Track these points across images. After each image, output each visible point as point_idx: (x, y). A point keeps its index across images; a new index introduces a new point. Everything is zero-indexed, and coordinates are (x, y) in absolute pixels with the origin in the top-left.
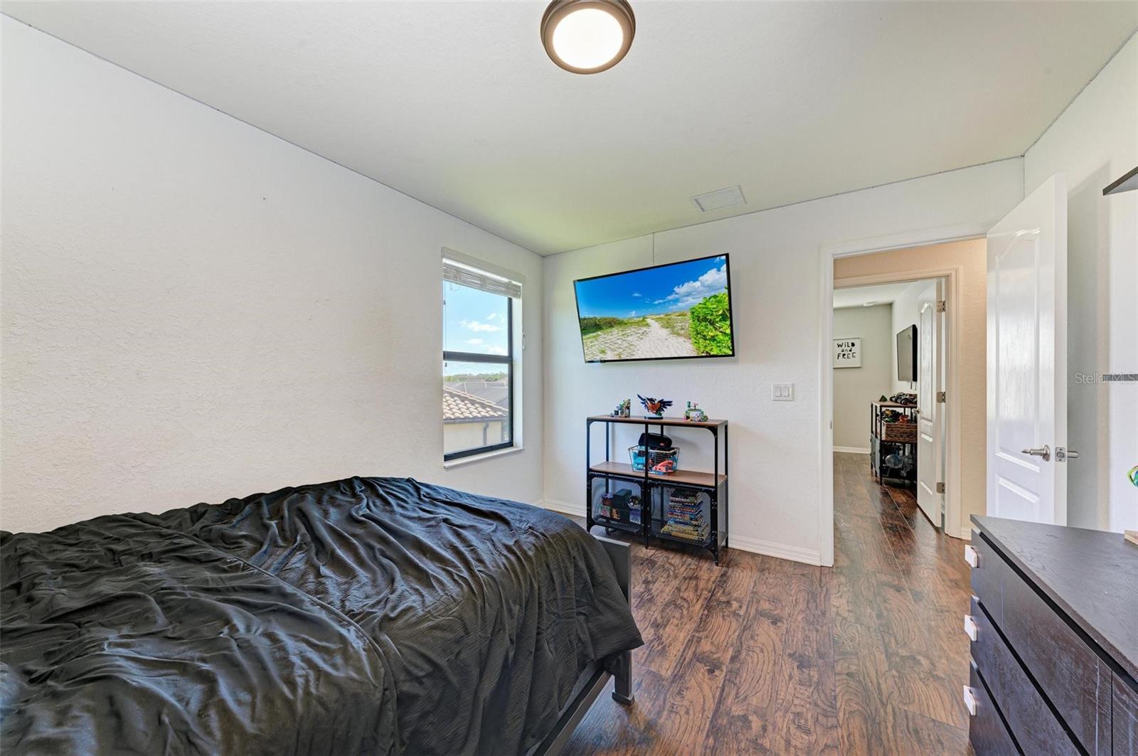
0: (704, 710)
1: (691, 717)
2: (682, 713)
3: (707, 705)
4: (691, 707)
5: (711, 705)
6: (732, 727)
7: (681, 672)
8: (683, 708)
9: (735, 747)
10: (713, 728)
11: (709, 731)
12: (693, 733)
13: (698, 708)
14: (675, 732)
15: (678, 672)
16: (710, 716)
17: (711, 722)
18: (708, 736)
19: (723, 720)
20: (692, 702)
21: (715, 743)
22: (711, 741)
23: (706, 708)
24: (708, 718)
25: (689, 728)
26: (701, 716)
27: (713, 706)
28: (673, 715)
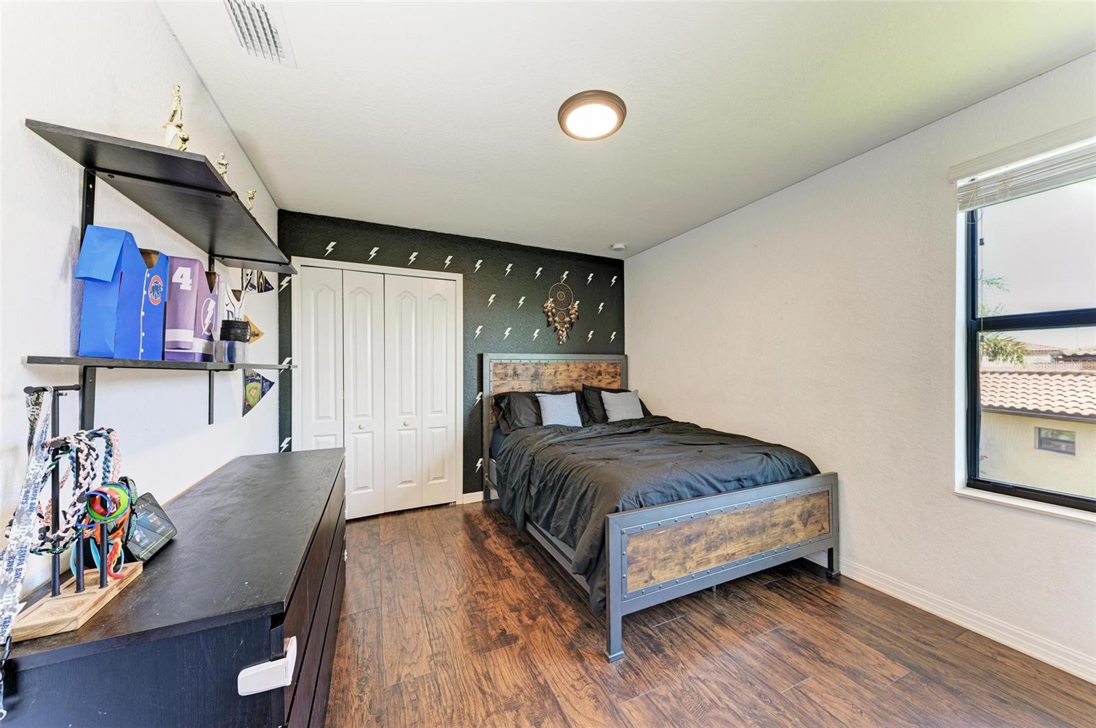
0: (567, 700)
1: (568, 686)
2: (576, 683)
3: (570, 708)
4: (575, 693)
5: (567, 710)
6: (539, 705)
7: (619, 720)
8: (580, 688)
9: (525, 691)
10: (548, 691)
11: (549, 687)
12: (555, 676)
13: (571, 697)
14: (565, 666)
15: (621, 719)
16: (558, 699)
17: (554, 695)
18: (546, 682)
19: (549, 705)
20: (580, 698)
21: (538, 681)
22: (541, 681)
23: (567, 704)
24: (558, 696)
25: (560, 677)
26: (564, 693)
27: (565, 710)
28: (578, 676)
